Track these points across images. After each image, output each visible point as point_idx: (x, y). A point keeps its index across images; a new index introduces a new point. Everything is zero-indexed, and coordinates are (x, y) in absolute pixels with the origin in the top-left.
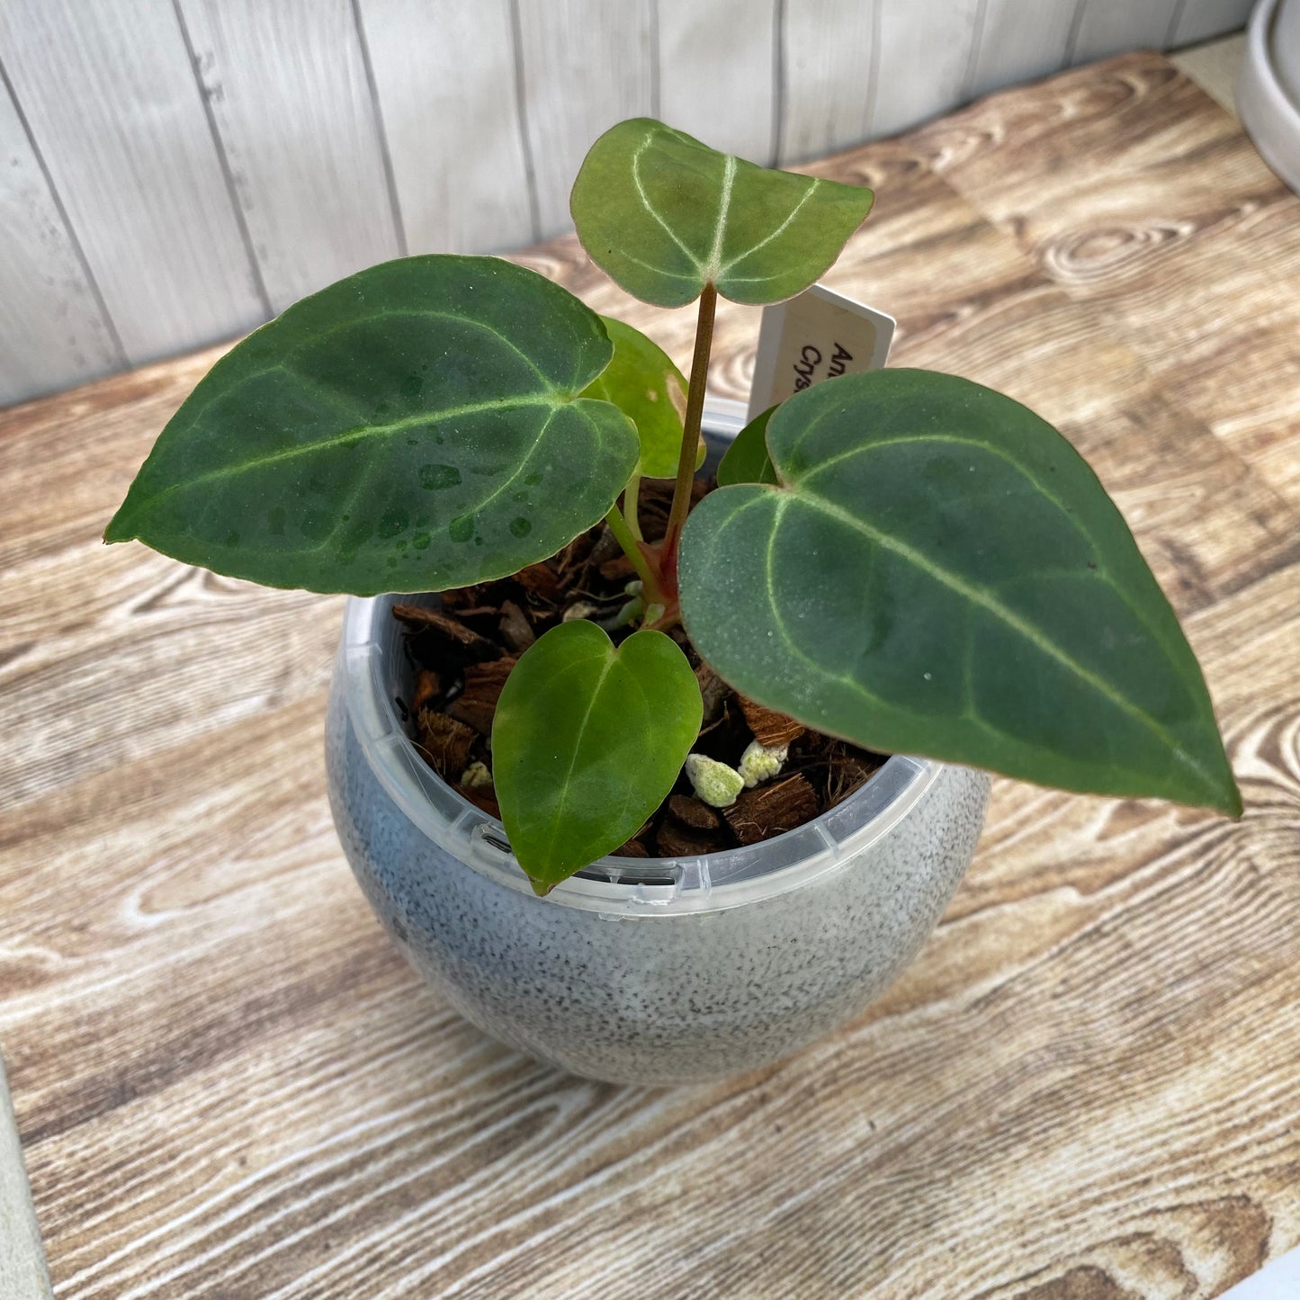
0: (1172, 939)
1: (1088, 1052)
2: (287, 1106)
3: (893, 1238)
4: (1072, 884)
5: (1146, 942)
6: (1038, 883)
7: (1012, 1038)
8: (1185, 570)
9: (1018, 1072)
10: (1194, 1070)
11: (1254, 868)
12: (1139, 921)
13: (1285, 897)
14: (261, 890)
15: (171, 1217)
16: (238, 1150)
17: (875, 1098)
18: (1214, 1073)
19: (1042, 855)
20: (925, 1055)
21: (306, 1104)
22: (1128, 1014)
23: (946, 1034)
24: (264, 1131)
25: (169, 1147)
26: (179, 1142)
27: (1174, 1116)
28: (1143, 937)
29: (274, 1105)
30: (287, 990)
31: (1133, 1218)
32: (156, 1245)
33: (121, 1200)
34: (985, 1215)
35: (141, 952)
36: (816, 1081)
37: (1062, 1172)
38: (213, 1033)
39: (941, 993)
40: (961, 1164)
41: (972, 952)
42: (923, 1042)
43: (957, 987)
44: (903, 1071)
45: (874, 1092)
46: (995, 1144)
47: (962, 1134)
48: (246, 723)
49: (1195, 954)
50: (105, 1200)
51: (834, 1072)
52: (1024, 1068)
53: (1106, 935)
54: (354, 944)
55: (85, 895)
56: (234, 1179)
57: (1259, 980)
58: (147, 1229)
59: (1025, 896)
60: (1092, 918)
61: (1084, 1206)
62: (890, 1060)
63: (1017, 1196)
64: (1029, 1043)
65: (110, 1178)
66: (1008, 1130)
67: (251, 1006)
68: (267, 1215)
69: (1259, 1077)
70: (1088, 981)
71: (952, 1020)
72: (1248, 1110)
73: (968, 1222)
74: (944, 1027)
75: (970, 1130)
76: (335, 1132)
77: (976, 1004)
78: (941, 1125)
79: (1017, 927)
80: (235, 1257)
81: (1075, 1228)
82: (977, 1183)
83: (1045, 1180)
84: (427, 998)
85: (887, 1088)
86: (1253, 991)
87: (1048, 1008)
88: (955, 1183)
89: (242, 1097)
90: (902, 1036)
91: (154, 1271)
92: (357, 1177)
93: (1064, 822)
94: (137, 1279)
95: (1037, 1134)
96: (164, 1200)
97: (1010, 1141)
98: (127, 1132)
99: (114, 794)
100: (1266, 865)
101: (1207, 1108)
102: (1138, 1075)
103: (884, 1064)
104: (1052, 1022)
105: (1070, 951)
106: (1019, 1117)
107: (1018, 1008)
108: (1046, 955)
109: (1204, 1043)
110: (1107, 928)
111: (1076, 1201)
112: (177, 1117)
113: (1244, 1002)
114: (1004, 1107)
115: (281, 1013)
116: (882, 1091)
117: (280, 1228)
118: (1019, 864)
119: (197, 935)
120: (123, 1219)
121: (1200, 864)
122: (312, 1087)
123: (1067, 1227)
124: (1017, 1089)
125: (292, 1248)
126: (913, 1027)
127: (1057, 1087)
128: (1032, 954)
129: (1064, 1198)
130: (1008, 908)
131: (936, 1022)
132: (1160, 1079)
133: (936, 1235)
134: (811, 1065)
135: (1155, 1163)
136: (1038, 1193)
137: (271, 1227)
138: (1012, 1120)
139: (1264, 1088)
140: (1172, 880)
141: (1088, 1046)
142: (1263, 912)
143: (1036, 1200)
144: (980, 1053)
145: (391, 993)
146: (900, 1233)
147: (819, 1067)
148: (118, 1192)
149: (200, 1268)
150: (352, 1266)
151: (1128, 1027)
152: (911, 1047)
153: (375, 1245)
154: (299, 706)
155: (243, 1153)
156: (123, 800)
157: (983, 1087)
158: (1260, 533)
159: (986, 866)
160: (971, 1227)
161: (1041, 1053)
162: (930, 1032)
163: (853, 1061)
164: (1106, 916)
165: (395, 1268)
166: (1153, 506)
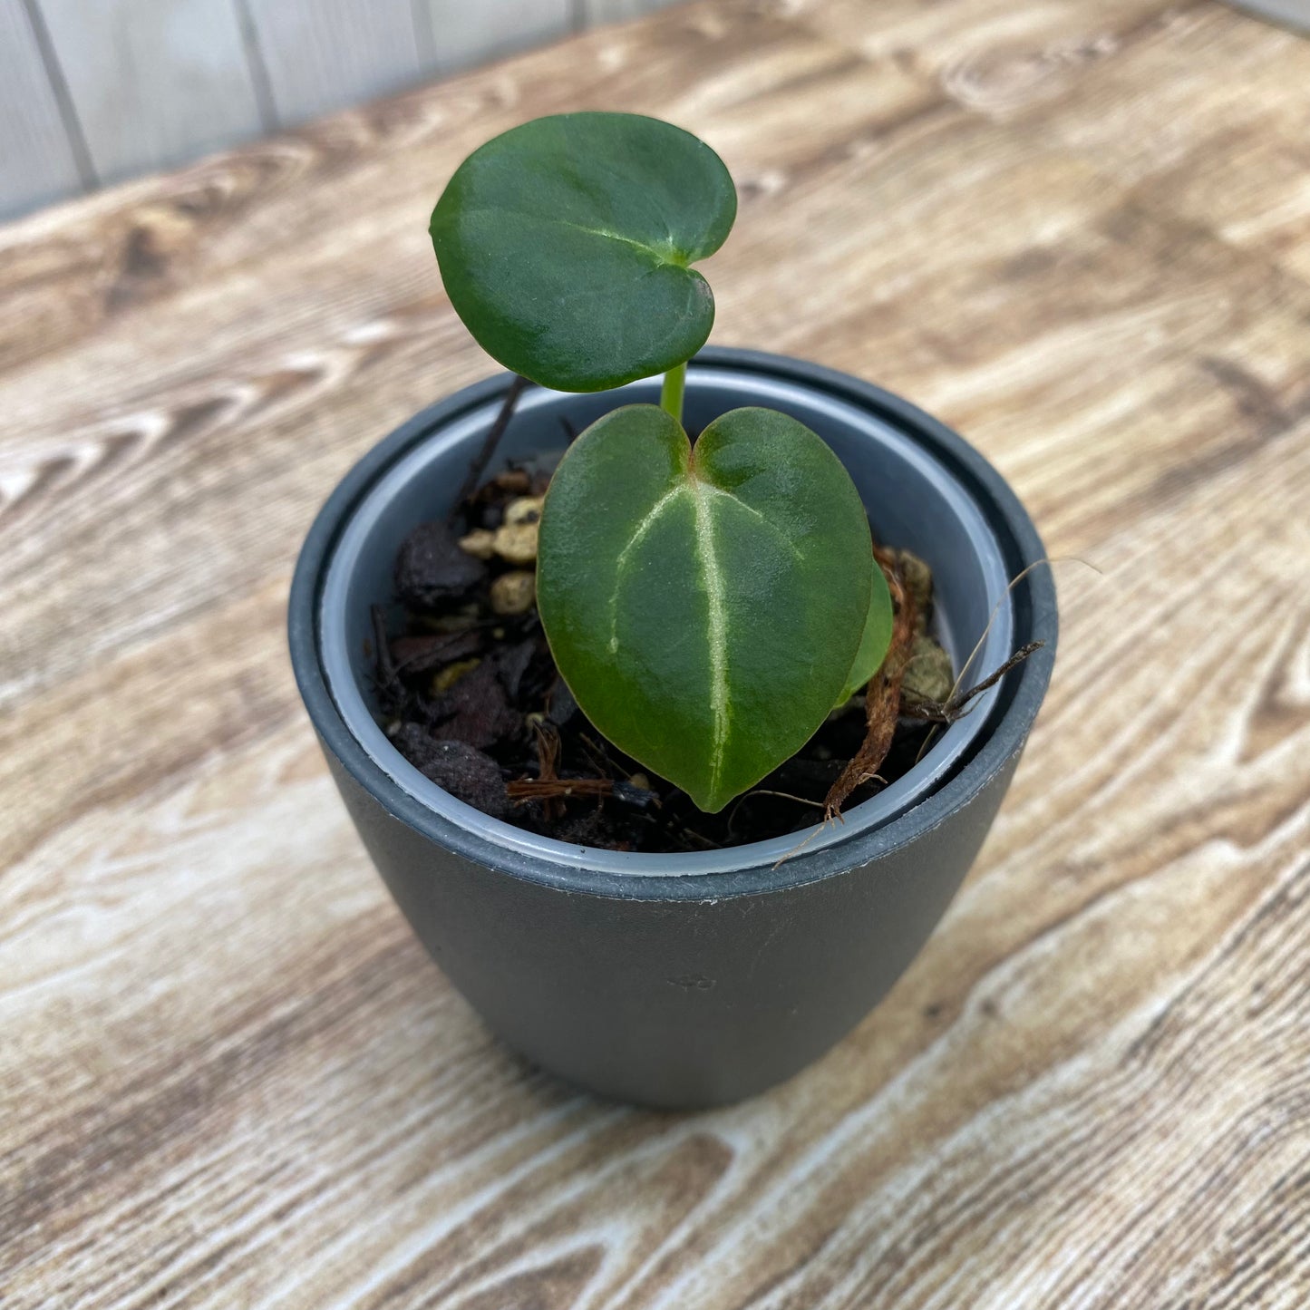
4: (1223, 834)
6: (1170, 843)
7: (1207, 1096)
8: (1242, 394)
9: (1236, 1152)
17: (1011, 1249)
19: (1165, 801)
20: (1074, 1155)
23: (1099, 1111)
36: (902, 1238)
39: (1072, 1045)
41: (1104, 968)
42: (1065, 1134)
43: (1096, 1029)
44: (1045, 1190)
45: (1004, 1236)
46: (1236, 1292)
47: (1175, 1283)
51: (930, 1213)
52: (1244, 1144)
53: (1297, 903)
54: (37, 1139)
59: (1156, 867)
60: (1267, 879)
62: (1018, 1175)
64: (1237, 1100)
66: (1251, 1261)
70: (1293, 980)
71: (1102, 1086)
74: (1093, 1099)
75: (1188, 1273)
77: (1133, 1050)
78: (1137, 1275)
79: (1160, 916)
84: (179, 1215)
85: (1026, 1226)
87: (1249, 1035)
90: (1028, 1129)
93: (1183, 746)
97: (1261, 1280)
103: (1010, 1183)
104: (1263, 1058)
105: (1250, 937)
106: (1262, 1234)
107: (1201, 1045)
108: (1216, 952)
114: (1231, 1220)
116: (1018, 1233)
118: (1135, 819)
124: (1244, 1183)
126: (1043, 1110)
128: (1196, 953)
130: (1139, 889)
131: (1078, 1094)
134: (887, 1210)
138: (1253, 1241)
144: (1164, 1133)
145: (110, 1218)
147: (900, 1212)
152: (1048, 1145)
157: (1185, 1190)
159: (1087, 832)
161: (1264, 1112)
162: (1072, 1113)
163: (957, 1189)
164: (1287, 874)
166: (1171, 326)
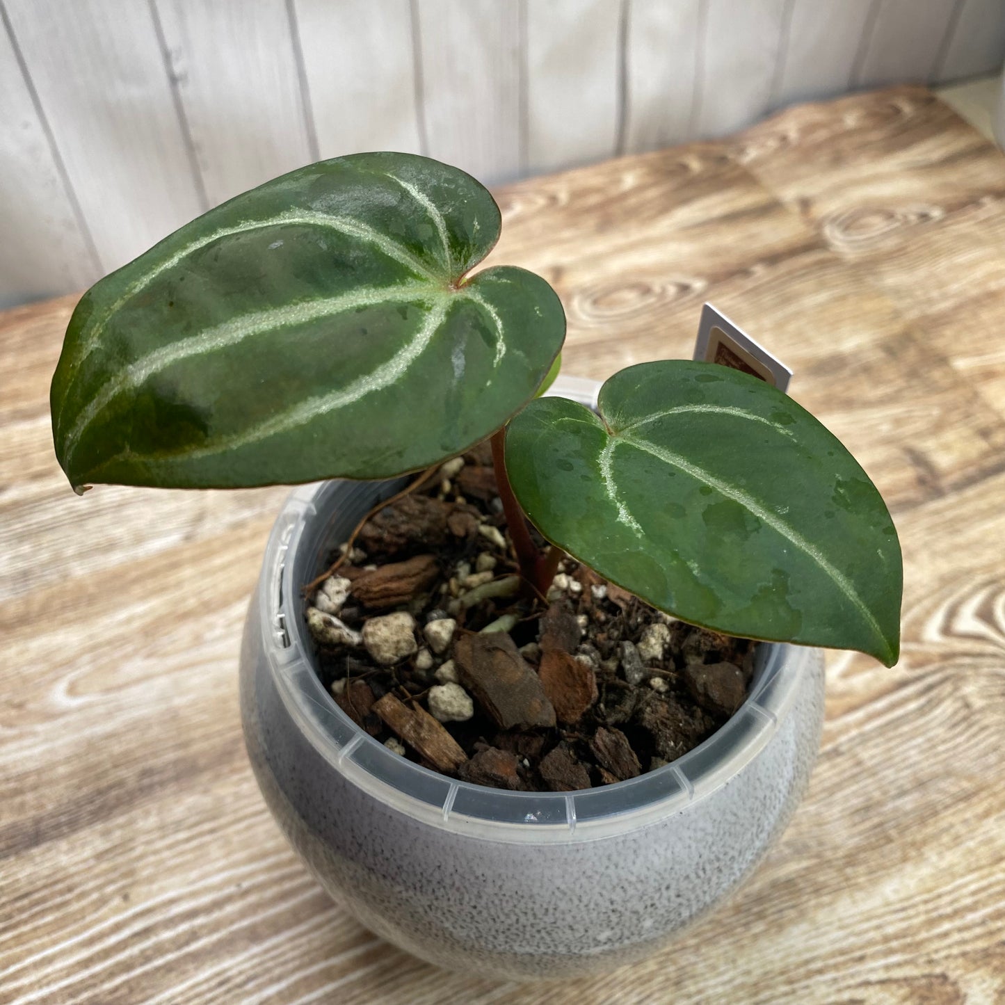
0: (897, 759)
1: (820, 849)
2: (166, 854)
3: (648, 992)
5: (874, 761)
8: (921, 471)
10: (909, 867)
11: (967, 705)
12: (871, 744)
13: (992, 729)
14: (162, 682)
15: (63, 939)
16: (124, 887)
18: (925, 871)
21: (182, 853)
22: (857, 818)
24: (145, 873)
25: (68, 882)
26: (77, 879)
27: (888, 904)
28: (873, 757)
29: (156, 852)
30: (176, 763)
31: (849, 987)
32: (49, 961)
33: (25, 922)
34: (726, 977)
35: (65, 726)
37: (792, 946)
38: (114, 793)
40: (710, 935)
46: (738, 920)
48: (165, 554)
49: (915, 773)
50: (13, 921)
53: (842, 754)
55: (25, 680)
56: (117, 911)
57: (967, 797)
58: (43, 947)
60: (832, 739)
61: (809, 975)
63: (754, 964)
65: (19, 904)
66: (749, 909)
67: (146, 773)
68: (140, 941)
69: (962, 876)
70: (824, 790)
72: (952, 902)
73: (712, 982)
76: (203, 877)
80: (111, 974)
81: (800, 993)
82: (720, 951)
83: (777, 951)
86: (961, 805)
88: (703, 950)
89: (131, 845)
91: (45, 981)
92: (217, 915)
94: (31, 987)
95: (774, 913)
96: (60, 924)
97: (751, 918)
98: (37, 869)
99: (56, 604)
100: (978, 703)
101: (918, 899)
102: (861, 869)
106: (760, 899)
109: (918, 846)
110: (843, 748)
111: (802, 971)
112: (77, 859)
113: (954, 814)
114: (748, 890)
115: (169, 781)
117: (149, 953)
119: (109, 715)
120: (24, 938)
121: (922, 700)
122: (188, 840)
123: (794, 992)
125: (158, 969)
127: (794, 876)
129: (792, 967)
132: (880, 873)
133: (685, 991)
135: (871, 943)
136: (772, 962)
137: (143, 952)
138: (754, 901)
139: (966, 885)
140: (899, 712)
141: (821, 844)
142: (973, 742)
143: (769, 968)
146: (655, 988)
148: (24, 916)
149: (82, 981)
150: (204, 987)
151: (856, 830)
153: (225, 971)
154: (208, 542)
155: (128, 890)
156: (64, 608)
158: (982, 445)
160: (716, 986)
164: (843, 738)
165: (238, 991)
166: (898, 422)
